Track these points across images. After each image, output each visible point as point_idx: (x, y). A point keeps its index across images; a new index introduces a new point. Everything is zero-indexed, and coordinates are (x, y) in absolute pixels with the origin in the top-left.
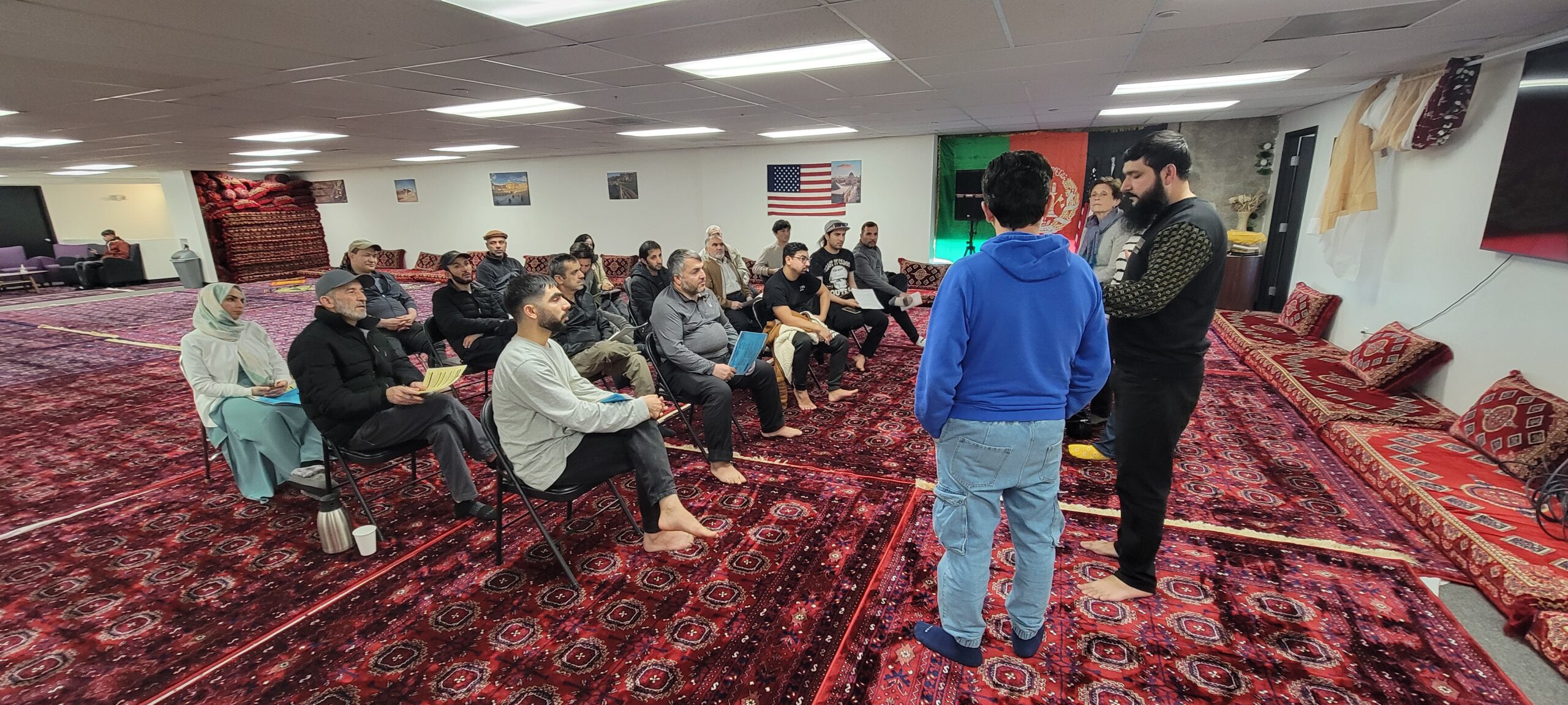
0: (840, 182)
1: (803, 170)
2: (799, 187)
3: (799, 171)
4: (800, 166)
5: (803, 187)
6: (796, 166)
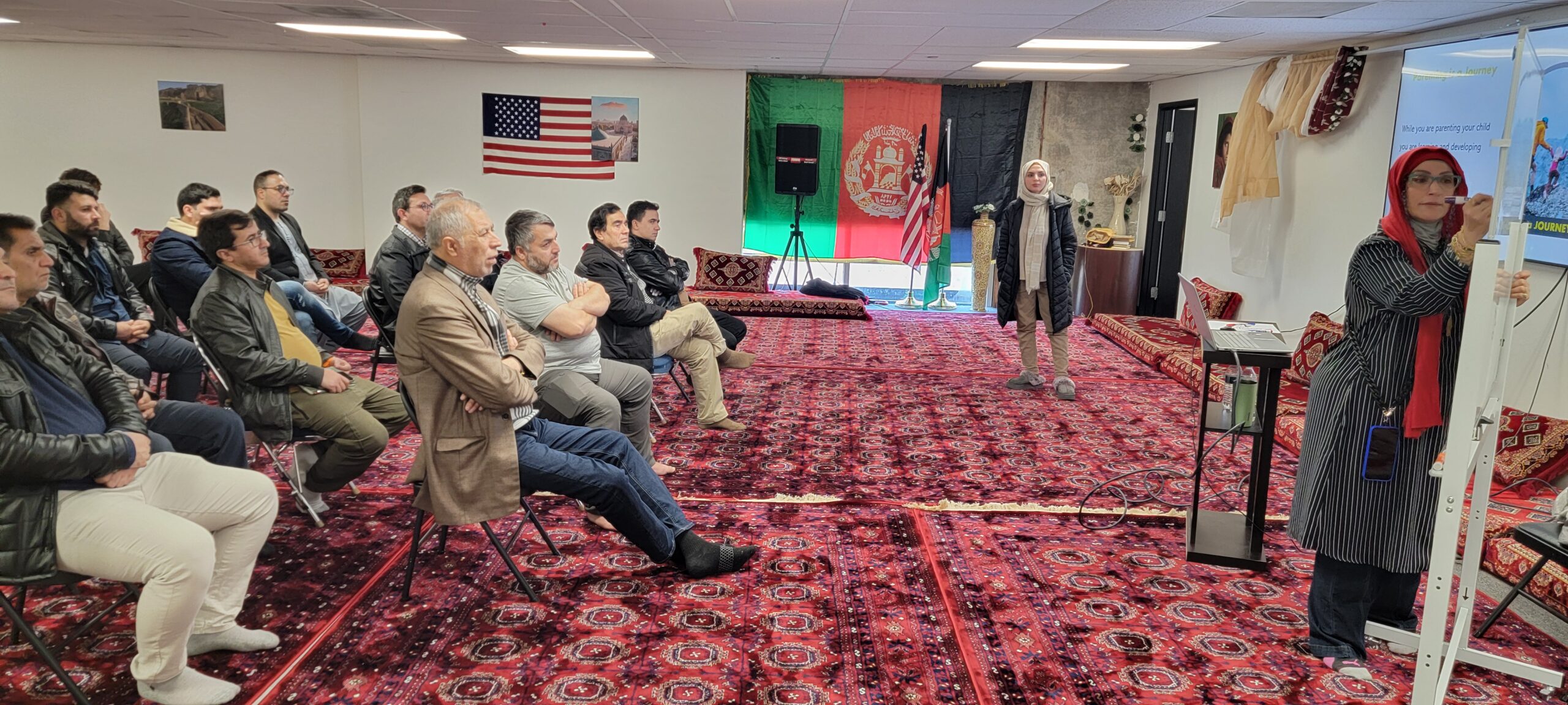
0: (606, 128)
1: (544, 107)
2: (537, 132)
3: (538, 106)
4: (540, 100)
5: (543, 132)
6: (532, 99)
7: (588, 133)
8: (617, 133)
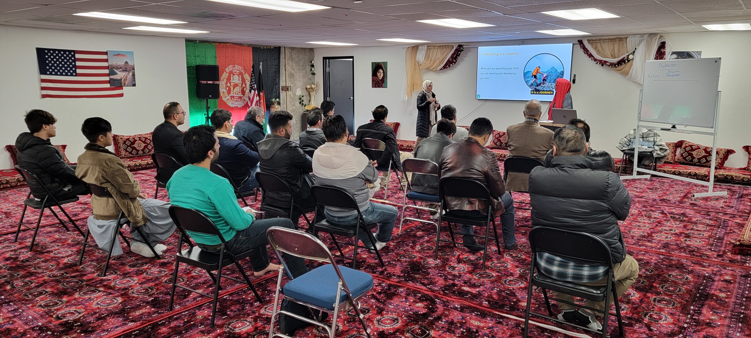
0: (117, 68)
1: (78, 56)
2: (75, 71)
3: (74, 56)
4: (75, 52)
5: (79, 71)
6: (70, 51)
7: (107, 71)
8: (123, 71)
